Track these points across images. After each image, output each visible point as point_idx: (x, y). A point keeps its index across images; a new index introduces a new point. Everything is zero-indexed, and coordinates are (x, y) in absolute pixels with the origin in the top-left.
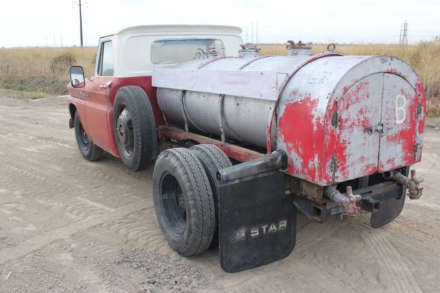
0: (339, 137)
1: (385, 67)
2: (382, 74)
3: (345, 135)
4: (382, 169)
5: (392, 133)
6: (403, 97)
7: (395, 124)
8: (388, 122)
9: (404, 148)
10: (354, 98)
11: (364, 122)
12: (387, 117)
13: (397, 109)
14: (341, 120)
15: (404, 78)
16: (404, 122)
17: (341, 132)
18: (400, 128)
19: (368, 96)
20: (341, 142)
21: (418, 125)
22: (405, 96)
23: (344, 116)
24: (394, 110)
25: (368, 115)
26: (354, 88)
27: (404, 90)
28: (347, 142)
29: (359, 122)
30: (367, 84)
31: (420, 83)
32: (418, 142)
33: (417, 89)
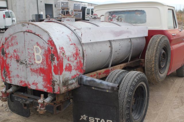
0: (6, 61)
1: (25, 29)
2: (23, 33)
3: (8, 61)
4: (30, 87)
5: (35, 67)
6: (38, 47)
7: (35, 62)
8: (30, 60)
9: (44, 80)
10: (10, 44)
11: (16, 57)
12: (29, 57)
13: (36, 54)
14: (6, 53)
15: (38, 35)
16: (42, 63)
17: (6, 59)
18: (40, 66)
19: (17, 44)
20: (7, 64)
21: (53, 68)
22: (40, 47)
23: (7, 52)
24: (34, 54)
25: (18, 54)
26: (10, 39)
27: (39, 43)
28: (10, 64)
29: (14, 56)
30: (15, 37)
31: (51, 40)
32: (55, 79)
33: (49, 43)
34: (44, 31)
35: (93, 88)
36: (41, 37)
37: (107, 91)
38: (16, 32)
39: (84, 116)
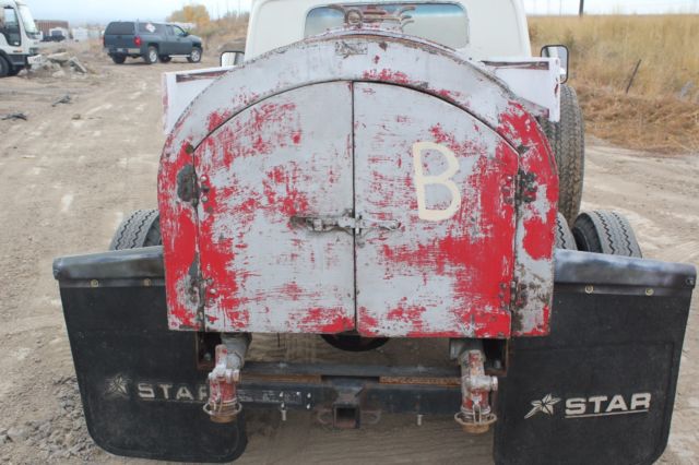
0: (206, 227)
2: (344, 86)
3: (225, 226)
4: (372, 329)
5: (412, 238)
7: (414, 219)
8: (384, 210)
9: (462, 288)
10: (246, 142)
11: (288, 202)
12: (377, 197)
13: (420, 180)
14: (209, 190)
15: (443, 96)
16: (456, 217)
17: (211, 218)
18: (442, 233)
19: (297, 139)
20: (215, 240)
21: (521, 233)
22: (455, 147)
23: (219, 180)
24: (408, 181)
25: (301, 186)
26: (246, 117)
27: (444, 129)
28: (235, 242)
29: (271, 201)
30: (289, 107)
31: (521, 114)
32: (527, 279)
33: (507, 129)
34: (481, 77)
35: (589, 290)
36: (462, 102)
37: (650, 293)
38: (295, 82)
39: (548, 398)
